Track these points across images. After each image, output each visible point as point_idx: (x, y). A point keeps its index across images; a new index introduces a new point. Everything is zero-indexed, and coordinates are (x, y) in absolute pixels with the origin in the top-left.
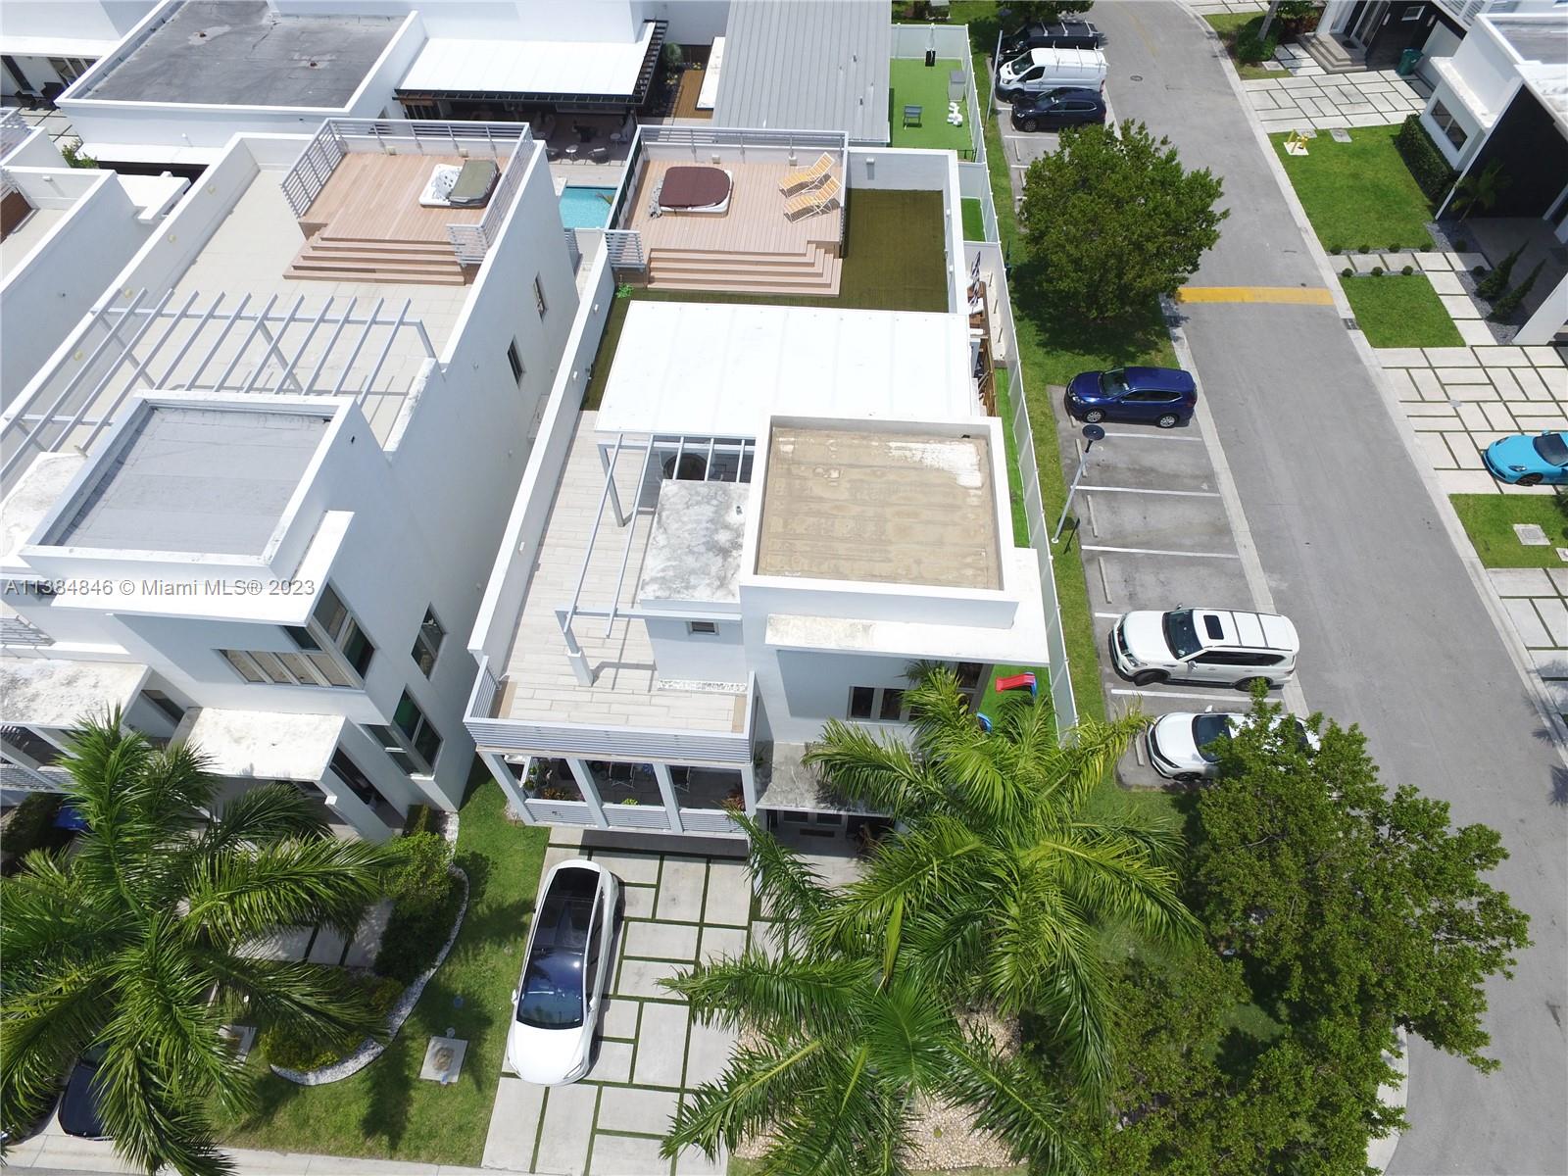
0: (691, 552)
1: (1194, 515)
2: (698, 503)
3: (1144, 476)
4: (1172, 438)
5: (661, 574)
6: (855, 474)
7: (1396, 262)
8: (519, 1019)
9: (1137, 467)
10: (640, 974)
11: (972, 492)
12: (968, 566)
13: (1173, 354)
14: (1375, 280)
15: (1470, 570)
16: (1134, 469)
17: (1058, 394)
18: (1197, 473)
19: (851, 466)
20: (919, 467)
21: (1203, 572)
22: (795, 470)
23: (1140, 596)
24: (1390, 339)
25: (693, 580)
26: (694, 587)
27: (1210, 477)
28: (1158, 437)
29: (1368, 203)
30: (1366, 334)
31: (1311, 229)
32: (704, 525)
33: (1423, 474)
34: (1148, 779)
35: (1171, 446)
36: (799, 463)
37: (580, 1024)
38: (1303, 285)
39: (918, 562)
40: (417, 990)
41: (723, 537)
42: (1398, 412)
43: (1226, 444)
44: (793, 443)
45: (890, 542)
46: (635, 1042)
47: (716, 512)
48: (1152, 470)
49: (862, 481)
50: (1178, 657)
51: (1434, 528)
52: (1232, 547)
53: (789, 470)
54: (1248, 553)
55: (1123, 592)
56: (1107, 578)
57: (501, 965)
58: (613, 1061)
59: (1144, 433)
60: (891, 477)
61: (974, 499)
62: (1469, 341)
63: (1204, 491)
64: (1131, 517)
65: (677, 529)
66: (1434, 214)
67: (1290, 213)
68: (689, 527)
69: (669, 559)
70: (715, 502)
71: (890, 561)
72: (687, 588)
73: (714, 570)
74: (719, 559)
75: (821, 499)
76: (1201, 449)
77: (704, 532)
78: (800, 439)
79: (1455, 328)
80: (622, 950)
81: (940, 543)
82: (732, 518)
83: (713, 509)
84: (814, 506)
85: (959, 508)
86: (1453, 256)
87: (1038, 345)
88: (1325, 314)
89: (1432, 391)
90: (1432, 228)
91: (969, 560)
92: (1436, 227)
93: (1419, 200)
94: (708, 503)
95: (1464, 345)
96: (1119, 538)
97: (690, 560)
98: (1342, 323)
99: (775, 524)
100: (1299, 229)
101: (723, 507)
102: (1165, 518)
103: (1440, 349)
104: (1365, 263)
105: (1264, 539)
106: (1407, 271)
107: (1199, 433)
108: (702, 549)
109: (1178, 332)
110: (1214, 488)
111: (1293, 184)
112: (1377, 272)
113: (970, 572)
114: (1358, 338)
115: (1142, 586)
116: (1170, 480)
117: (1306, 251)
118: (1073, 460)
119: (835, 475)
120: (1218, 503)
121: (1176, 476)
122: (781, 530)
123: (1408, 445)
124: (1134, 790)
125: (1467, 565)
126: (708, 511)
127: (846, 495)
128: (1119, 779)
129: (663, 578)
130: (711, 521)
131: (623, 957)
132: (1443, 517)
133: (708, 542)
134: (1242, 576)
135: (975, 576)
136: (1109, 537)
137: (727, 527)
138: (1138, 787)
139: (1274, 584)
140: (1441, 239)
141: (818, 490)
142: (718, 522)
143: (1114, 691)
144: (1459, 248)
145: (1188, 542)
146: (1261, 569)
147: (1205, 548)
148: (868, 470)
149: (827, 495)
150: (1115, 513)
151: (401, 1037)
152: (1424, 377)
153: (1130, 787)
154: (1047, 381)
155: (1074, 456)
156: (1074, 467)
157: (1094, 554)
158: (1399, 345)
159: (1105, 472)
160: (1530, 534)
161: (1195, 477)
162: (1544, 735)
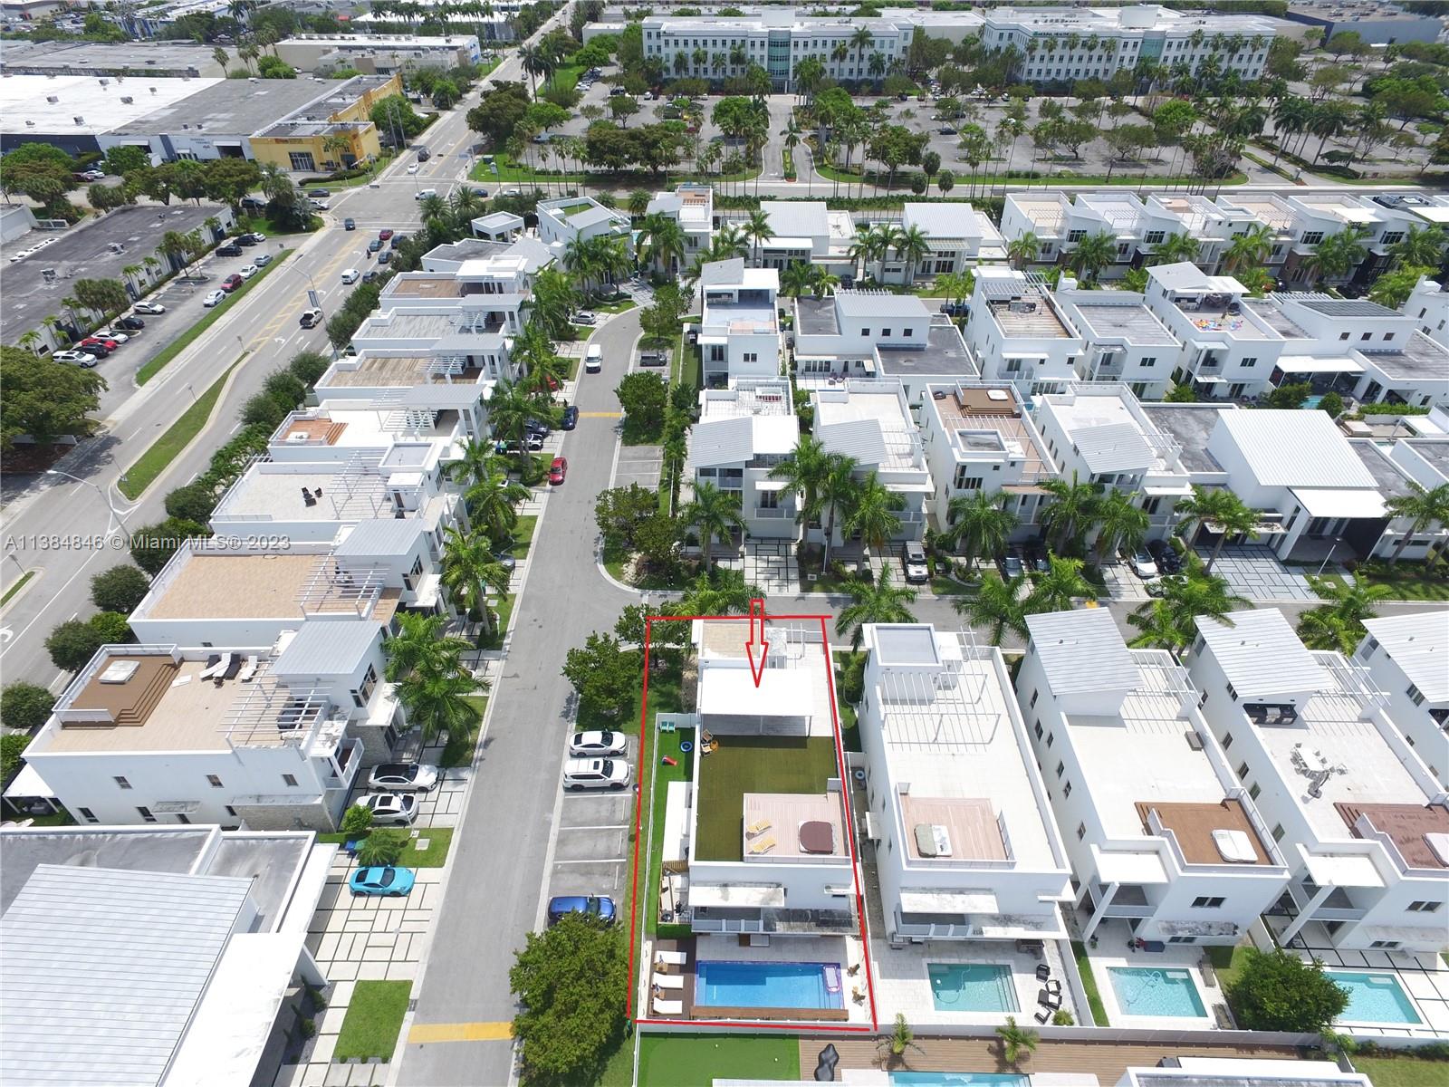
1: (572, 849)
3: (587, 871)
4: (565, 888)
5: (782, 633)
6: (737, 650)
7: (340, 1076)
9: (587, 875)
11: (707, 647)
14: (369, 1053)
15: (461, 827)
18: (560, 875)
20: (720, 652)
23: (610, 805)
24: (400, 988)
25: (774, 631)
27: (555, 871)
30: (409, 995)
33: (447, 880)
34: (629, 734)
38: (421, 1047)
42: (431, 928)
48: (582, 875)
51: (462, 847)
52: (561, 833)
55: (617, 806)
60: (727, 649)
62: (354, 983)
63: (560, 864)
64: (601, 846)
65: (781, 643)
69: (781, 636)
73: (770, 634)
74: (769, 637)
76: (551, 893)
79: (353, 998)
81: (716, 634)
85: (711, 642)
88: (424, 1018)
89: (404, 939)
91: (709, 637)
95: (358, 981)
96: (611, 833)
97: (776, 636)
98: (416, 1007)
102: (586, 846)
103: (374, 979)
105: (544, 838)
106: (343, 1061)
110: (555, 866)
112: (364, 1061)
113: (707, 634)
114: (415, 994)
115: (608, 810)
116: (576, 869)
118: (621, 877)
120: (557, 857)
121: (572, 872)
123: (442, 900)
128: (639, 733)
132: (455, 853)
134: (562, 819)
136: (615, 833)
138: (633, 732)
143: (633, 761)
145: (580, 834)
146: (552, 823)
147: (572, 831)
150: (609, 848)
152: (399, 954)
153: (636, 733)
155: (620, 880)
156: (621, 873)
157: (624, 823)
158: (396, 982)
159: (606, 871)
160: (422, 845)
161: (563, 872)
162: (481, 759)
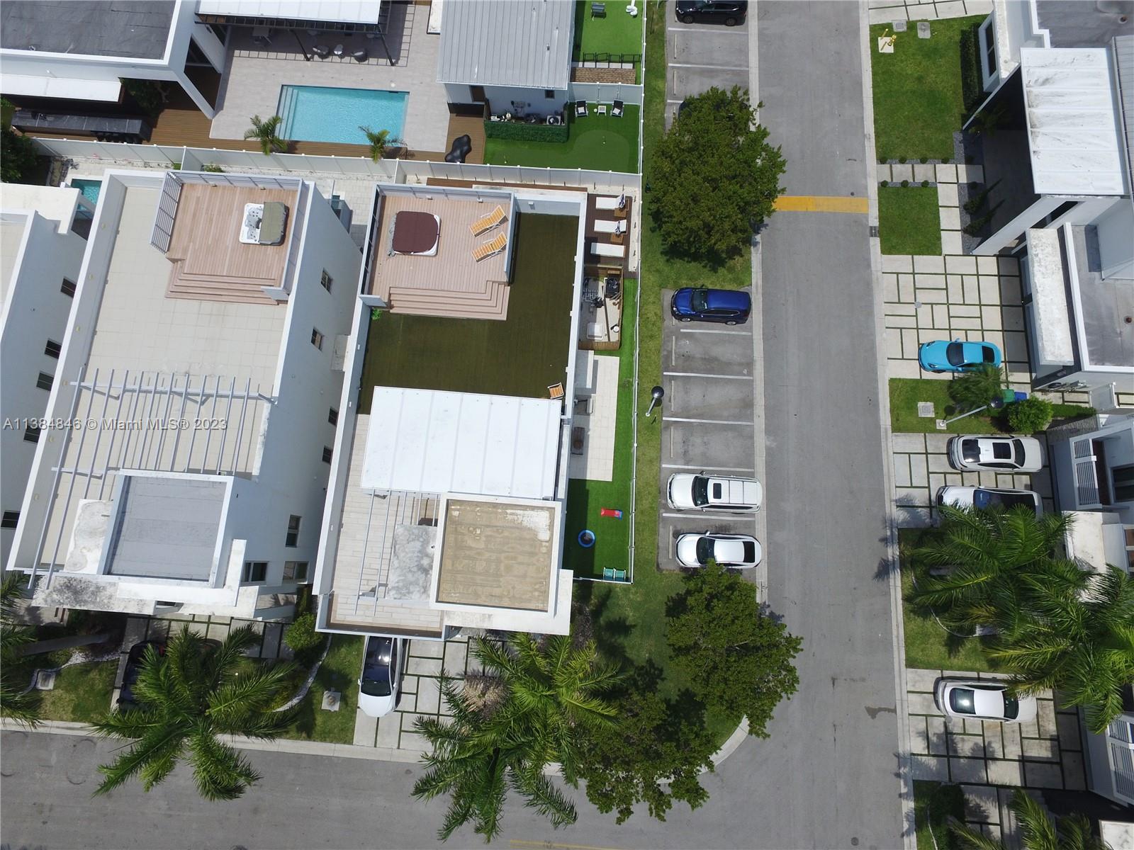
0: (410, 571)
1: (732, 393)
2: (413, 540)
3: (711, 364)
4: (733, 333)
5: (396, 585)
6: (489, 532)
7: (923, 172)
8: (362, 692)
9: (707, 357)
10: (417, 664)
11: (544, 544)
12: (536, 590)
13: (749, 260)
14: (903, 190)
15: (883, 434)
16: (705, 359)
17: (668, 295)
18: (743, 361)
19: (487, 526)
20: (520, 527)
21: (730, 434)
22: (459, 529)
23: (690, 452)
24: (894, 248)
25: (411, 589)
26: (412, 593)
27: (750, 365)
28: (725, 332)
29: (920, 110)
30: (881, 241)
31: (873, 135)
32: (416, 554)
33: (879, 362)
34: (672, 567)
35: (731, 340)
36: (461, 524)
37: (390, 694)
38: (852, 194)
39: (513, 588)
40: (315, 671)
41: (425, 562)
42: (880, 309)
43: (766, 338)
44: (458, 510)
45: (502, 576)
46: (416, 694)
47: (422, 546)
48: (716, 359)
49: (491, 536)
50: (696, 505)
51: (873, 404)
52: (750, 417)
53: (456, 528)
54: (759, 422)
55: (680, 449)
56: (673, 440)
57: (352, 659)
58: (407, 702)
59: (717, 329)
60: (506, 534)
61: (544, 548)
62: (944, 252)
63: (745, 375)
64: (696, 397)
65: (404, 557)
66: (963, 124)
67: (863, 118)
68: (410, 555)
69: (400, 576)
70: (421, 540)
71: (501, 587)
72: (409, 593)
73: (421, 582)
74: (423, 576)
75: (471, 548)
76: (750, 340)
77: (416, 559)
78: (463, 508)
79: (939, 239)
80: (409, 653)
81: (525, 576)
82: (430, 550)
83: (420, 544)
84: (468, 553)
85: (536, 554)
86: (962, 168)
87: (662, 253)
88: (858, 220)
89: (907, 296)
90: (958, 136)
91: (537, 587)
92: (960, 137)
93: (958, 108)
94: (418, 540)
95: (940, 255)
96: (686, 412)
97: (410, 576)
98: (868, 230)
99: (448, 563)
100: (864, 136)
101: (425, 543)
102: (717, 395)
103: (925, 256)
104: (902, 172)
105: (772, 412)
106: (925, 184)
107: (751, 329)
108: (415, 569)
109: (758, 238)
110: (750, 373)
111: (874, 87)
112: (905, 184)
113: (536, 594)
114: (875, 243)
115: (693, 445)
116: (724, 367)
117: (863, 160)
118: (668, 351)
119: (478, 532)
120: (750, 384)
121: (729, 364)
122: (450, 568)
123: (878, 339)
124: (664, 572)
125: (882, 430)
126: (418, 544)
127: (483, 546)
128: (658, 565)
129: (397, 587)
130: (420, 552)
131: (409, 656)
132: (881, 396)
133: (417, 565)
134: (752, 437)
135: (539, 596)
136: (680, 411)
137: (427, 555)
138: (667, 570)
139: (768, 443)
140: (959, 150)
141: (470, 543)
142: (423, 553)
143: (664, 515)
144: (969, 161)
145: (725, 414)
146: (764, 433)
147: (736, 418)
148: (495, 529)
149: (473, 545)
150: (686, 393)
151: (310, 692)
152: (906, 280)
153: (663, 570)
154: (662, 286)
155: (669, 349)
156: (668, 357)
157: (669, 424)
158: (899, 253)
159: (687, 362)
160: (926, 409)
161: (741, 364)
162: (885, 540)
